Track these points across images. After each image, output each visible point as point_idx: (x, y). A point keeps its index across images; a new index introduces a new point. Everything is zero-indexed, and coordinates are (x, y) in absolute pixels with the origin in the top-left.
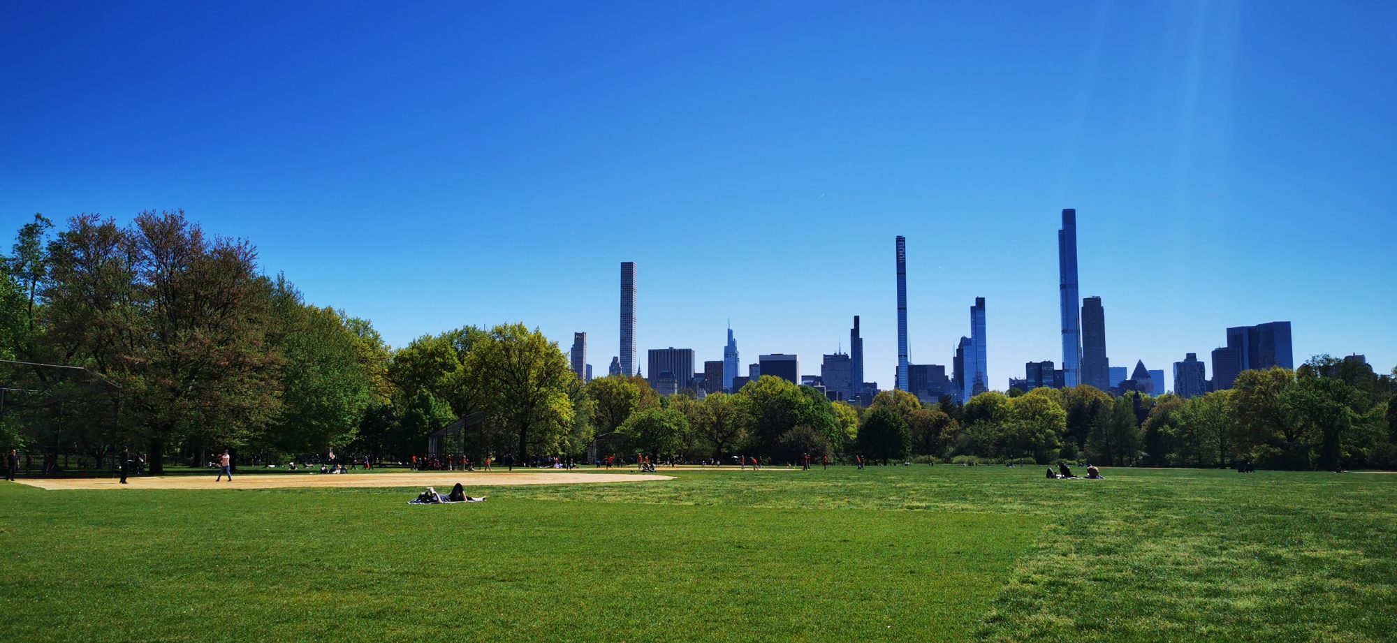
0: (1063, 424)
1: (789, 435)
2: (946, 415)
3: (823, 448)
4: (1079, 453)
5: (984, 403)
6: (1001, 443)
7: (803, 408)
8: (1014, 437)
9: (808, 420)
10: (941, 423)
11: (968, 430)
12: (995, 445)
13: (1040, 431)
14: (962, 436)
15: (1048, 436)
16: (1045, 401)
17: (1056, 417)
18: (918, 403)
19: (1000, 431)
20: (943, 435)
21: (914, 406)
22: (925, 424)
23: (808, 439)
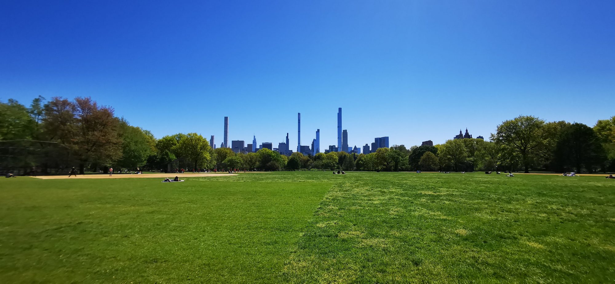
0: (337, 161)
1: (269, 163)
2: (309, 158)
3: (278, 167)
4: (341, 168)
5: (319, 155)
6: (323, 165)
7: (273, 157)
8: (326, 164)
9: (275, 160)
10: (308, 160)
11: (315, 162)
12: (321, 166)
13: (332, 163)
14: (313, 164)
15: (334, 164)
16: (333, 155)
17: (336, 159)
18: (303, 156)
19: (322, 162)
20: (308, 163)
21: (302, 156)
22: (304, 160)
23: (274, 164)
